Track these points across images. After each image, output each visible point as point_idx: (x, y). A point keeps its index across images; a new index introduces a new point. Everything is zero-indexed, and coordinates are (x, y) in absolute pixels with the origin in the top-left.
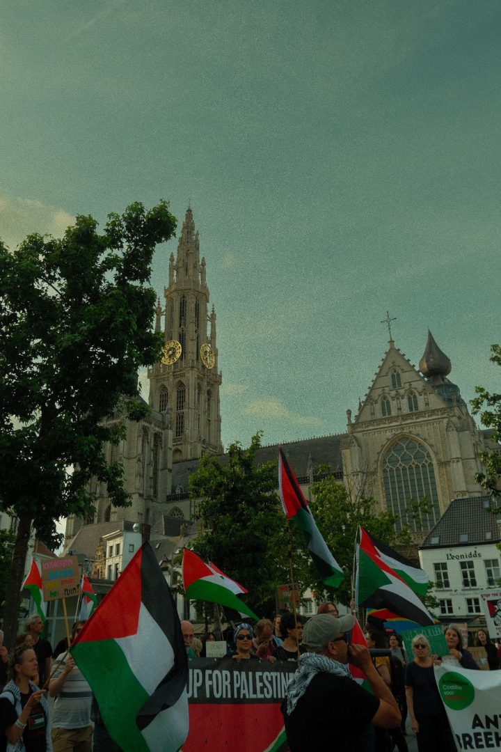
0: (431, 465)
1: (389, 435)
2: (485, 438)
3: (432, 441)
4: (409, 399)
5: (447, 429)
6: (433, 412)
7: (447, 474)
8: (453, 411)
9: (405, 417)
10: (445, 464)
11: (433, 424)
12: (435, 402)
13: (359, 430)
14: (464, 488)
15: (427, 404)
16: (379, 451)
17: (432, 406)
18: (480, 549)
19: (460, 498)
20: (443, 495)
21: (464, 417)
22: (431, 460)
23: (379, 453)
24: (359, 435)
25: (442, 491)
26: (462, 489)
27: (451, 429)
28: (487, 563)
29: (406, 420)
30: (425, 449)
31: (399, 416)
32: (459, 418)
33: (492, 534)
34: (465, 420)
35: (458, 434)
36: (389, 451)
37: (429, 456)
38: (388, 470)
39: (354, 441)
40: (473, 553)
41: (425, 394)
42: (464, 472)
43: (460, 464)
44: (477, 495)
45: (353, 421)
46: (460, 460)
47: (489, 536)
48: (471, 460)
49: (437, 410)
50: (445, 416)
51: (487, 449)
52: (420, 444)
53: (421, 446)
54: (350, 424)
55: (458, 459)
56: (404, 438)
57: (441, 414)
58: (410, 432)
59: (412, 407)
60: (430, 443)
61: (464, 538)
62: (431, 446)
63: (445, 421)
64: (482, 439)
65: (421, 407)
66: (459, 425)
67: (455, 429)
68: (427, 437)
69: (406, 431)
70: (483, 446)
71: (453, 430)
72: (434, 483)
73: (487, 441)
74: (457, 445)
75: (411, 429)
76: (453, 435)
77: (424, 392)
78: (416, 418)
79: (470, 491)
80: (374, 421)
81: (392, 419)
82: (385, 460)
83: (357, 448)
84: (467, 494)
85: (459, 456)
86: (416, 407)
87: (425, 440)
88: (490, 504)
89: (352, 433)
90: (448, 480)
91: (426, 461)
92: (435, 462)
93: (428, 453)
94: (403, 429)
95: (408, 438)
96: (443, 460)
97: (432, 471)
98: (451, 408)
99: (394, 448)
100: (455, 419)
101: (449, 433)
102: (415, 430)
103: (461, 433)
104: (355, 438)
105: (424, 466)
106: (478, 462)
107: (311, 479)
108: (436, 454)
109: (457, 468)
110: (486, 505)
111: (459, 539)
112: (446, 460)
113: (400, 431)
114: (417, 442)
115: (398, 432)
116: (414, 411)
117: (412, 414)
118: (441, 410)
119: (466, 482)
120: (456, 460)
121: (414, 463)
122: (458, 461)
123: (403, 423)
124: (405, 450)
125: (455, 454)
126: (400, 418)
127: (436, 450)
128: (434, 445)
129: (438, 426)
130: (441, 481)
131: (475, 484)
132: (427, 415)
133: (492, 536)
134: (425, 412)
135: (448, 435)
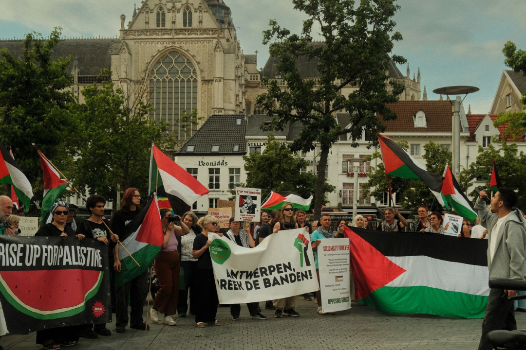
0: (195, 81)
1: (160, 46)
2: (246, 62)
3: (199, 59)
4: (185, 14)
5: (215, 49)
6: (205, 31)
7: (208, 91)
8: (223, 32)
9: (178, 31)
10: (207, 82)
11: (203, 43)
12: (209, 21)
13: (131, 37)
14: (221, 106)
15: (201, 22)
16: (149, 61)
17: (205, 25)
18: (228, 159)
19: (216, 114)
20: (202, 110)
21: (232, 40)
22: (196, 76)
23: (148, 63)
24: (131, 43)
25: (202, 106)
26: (219, 107)
27: (219, 50)
28: (231, 170)
29: (178, 34)
30: (192, 66)
31: (171, 30)
32: (228, 40)
33: (239, 147)
34: (232, 43)
35: (224, 56)
36: (158, 62)
37: (195, 72)
38: (155, 80)
39: (125, 47)
40: (221, 162)
41: (201, 11)
42: (224, 91)
43: (221, 83)
44: (232, 113)
45: (126, 28)
46: (222, 80)
47: (236, 148)
48: (231, 81)
49: (209, 29)
50: (216, 36)
51: (246, 72)
52: (188, 59)
53: (189, 62)
54: (123, 31)
55: (220, 79)
56: (174, 52)
57: (212, 34)
58: (180, 47)
59: (186, 23)
60: (197, 61)
61: (215, 149)
62: (199, 63)
63: (215, 41)
64: (243, 63)
65: (195, 24)
66: (227, 47)
67: (222, 50)
68: (196, 54)
69: (177, 45)
70: (243, 69)
71: (220, 51)
72: (195, 98)
73: (247, 65)
74: (221, 66)
75: (182, 45)
76: (219, 56)
77: (199, 9)
78: (188, 34)
79: (225, 108)
80: (147, 30)
81: (166, 31)
82: (153, 70)
83: (127, 55)
84: (223, 111)
85: (222, 76)
86: (190, 24)
87: (193, 56)
88: (242, 122)
89: (124, 39)
90: (208, 97)
91: (192, 77)
92: (199, 79)
93: (194, 70)
94: (174, 43)
95: (178, 53)
96: (206, 78)
97: (195, 87)
98: (222, 29)
99: (163, 60)
100: (223, 41)
101: (217, 53)
102: (185, 46)
103: (227, 55)
104: (127, 45)
105: (189, 81)
106: (237, 83)
107: (76, 80)
108: (202, 71)
109: (218, 87)
110: (239, 122)
111: (211, 149)
112: (209, 78)
113: (171, 45)
114: (186, 57)
115: (169, 46)
116: (187, 27)
117: (185, 30)
118: (212, 30)
119: (224, 101)
120: (218, 80)
121: (179, 77)
122: (220, 81)
123: (175, 37)
124: (174, 64)
125: (219, 74)
126: (173, 32)
127: (201, 68)
128: (201, 62)
129: (207, 45)
130: (202, 97)
131: (231, 103)
132: (199, 33)
133: (239, 149)
134: (197, 30)
135: (215, 56)
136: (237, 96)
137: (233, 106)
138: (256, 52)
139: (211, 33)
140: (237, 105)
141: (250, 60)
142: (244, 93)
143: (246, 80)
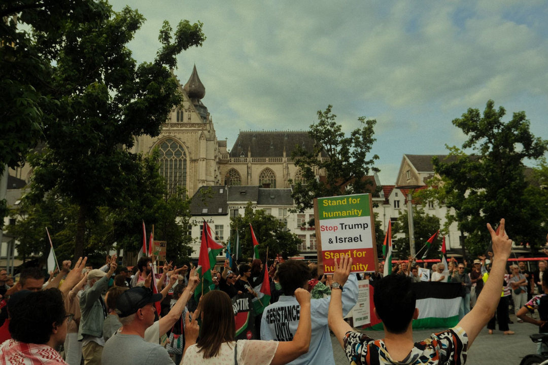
0: (185, 160)
3: (188, 145)
4: (178, 113)
5: (200, 138)
6: (193, 125)
7: (195, 168)
8: (206, 126)
9: (173, 125)
10: (194, 161)
11: (191, 133)
12: (195, 118)
14: (204, 178)
15: (190, 119)
16: (151, 146)
17: (193, 121)
18: (215, 218)
20: (190, 181)
21: (211, 132)
22: (186, 157)
23: (150, 148)
25: (190, 178)
26: (203, 179)
27: (203, 139)
28: (217, 227)
29: (173, 127)
30: (183, 150)
32: (209, 132)
33: (223, 209)
35: (207, 143)
36: (158, 147)
37: (185, 154)
40: (209, 220)
41: (190, 111)
42: (206, 167)
43: (205, 162)
44: (214, 184)
47: (220, 211)
48: (211, 161)
49: (196, 124)
50: (201, 128)
51: (219, 153)
52: (180, 145)
53: (181, 146)
55: (203, 159)
56: (170, 139)
58: (175, 136)
59: (179, 119)
60: (187, 146)
61: (205, 211)
62: (188, 147)
63: (200, 132)
64: (217, 146)
65: (185, 120)
66: (208, 137)
68: (186, 141)
69: (172, 135)
70: (217, 151)
71: (204, 139)
72: (185, 173)
73: (220, 148)
74: (205, 150)
75: (176, 134)
76: (203, 143)
77: (189, 110)
78: (181, 127)
79: (208, 180)
81: (164, 125)
84: (206, 182)
85: (205, 157)
86: (182, 120)
87: (184, 143)
88: (224, 191)
90: (195, 172)
91: (183, 158)
92: (188, 159)
93: (185, 153)
94: (170, 133)
95: (173, 140)
96: (193, 158)
97: (185, 165)
98: (205, 124)
99: (162, 145)
100: (206, 132)
101: (201, 141)
102: (178, 136)
103: (209, 142)
105: (180, 161)
106: (215, 162)
108: (190, 153)
109: (202, 165)
110: (221, 191)
111: (202, 211)
112: (196, 158)
113: (167, 134)
114: (178, 143)
115: (166, 135)
116: (180, 122)
117: (178, 124)
118: (198, 124)
119: (206, 175)
120: (202, 159)
121: (174, 158)
122: (204, 160)
123: (171, 129)
124: (169, 148)
125: (203, 155)
126: (169, 125)
127: (190, 151)
128: (189, 147)
129: (194, 135)
130: (190, 172)
131: (211, 176)
132: (188, 126)
133: (222, 211)
134: (187, 124)
135: (200, 142)
136: (215, 170)
137: (213, 179)
138: (226, 139)
139: (197, 126)
140: (215, 178)
141: (222, 144)
142: (219, 168)
143: (219, 158)
